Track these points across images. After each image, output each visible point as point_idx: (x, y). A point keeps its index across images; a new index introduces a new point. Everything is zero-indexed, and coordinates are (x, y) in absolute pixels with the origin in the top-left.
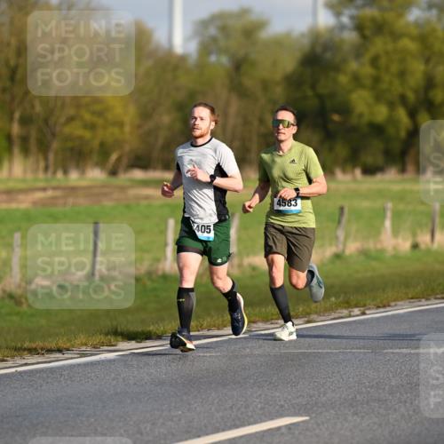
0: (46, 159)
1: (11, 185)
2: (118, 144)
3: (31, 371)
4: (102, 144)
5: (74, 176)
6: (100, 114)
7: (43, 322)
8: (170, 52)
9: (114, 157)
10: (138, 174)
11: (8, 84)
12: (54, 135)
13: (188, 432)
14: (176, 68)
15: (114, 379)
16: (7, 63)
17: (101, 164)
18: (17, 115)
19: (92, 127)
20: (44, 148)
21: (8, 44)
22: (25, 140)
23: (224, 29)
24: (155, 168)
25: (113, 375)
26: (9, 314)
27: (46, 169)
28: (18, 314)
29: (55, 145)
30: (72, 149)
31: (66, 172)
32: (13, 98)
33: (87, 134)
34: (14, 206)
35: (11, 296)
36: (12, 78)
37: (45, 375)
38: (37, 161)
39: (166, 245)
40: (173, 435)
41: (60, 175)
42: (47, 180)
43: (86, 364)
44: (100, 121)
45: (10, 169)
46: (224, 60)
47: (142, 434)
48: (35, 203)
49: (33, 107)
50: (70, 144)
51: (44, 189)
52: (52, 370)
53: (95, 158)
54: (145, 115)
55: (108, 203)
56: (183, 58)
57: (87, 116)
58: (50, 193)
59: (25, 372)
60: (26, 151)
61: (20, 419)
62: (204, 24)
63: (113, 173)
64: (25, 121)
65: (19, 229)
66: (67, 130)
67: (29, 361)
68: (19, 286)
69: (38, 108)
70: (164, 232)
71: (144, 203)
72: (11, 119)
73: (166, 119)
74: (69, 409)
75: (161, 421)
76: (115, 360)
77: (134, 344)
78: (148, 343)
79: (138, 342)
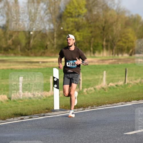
0: (113, 51)
1: (103, 58)
3: (108, 109)
4: (128, 47)
5: (120, 56)
6: (127, 39)
7: (111, 95)
9: (131, 51)
11: (102, 31)
12: (115, 45)
15: (130, 111)
16: (102, 26)
17: (128, 53)
18: (105, 39)
19: (125, 43)
20: (112, 48)
21: (102, 20)
22: (107, 46)
25: (130, 110)
26: (103, 93)
27: (113, 54)
28: (105, 93)
29: (115, 47)
30: (119, 49)
31: (118, 55)
32: (104, 35)
33: (124, 45)
34: (104, 64)
35: (103, 88)
36: (103, 30)
38: (110, 52)
41: (116, 56)
42: (113, 57)
43: (123, 107)
44: (127, 41)
45: (103, 54)
48: (110, 63)
49: (109, 37)
50: (119, 47)
51: (112, 59)
52: (114, 108)
53: (126, 51)
55: (129, 63)
57: (124, 40)
58: (114, 61)
59: (107, 109)
60: (107, 49)
61: (105, 121)
63: (131, 55)
64: (107, 41)
65: (105, 70)
66: (118, 43)
67: (108, 106)
68: (105, 86)
69: (110, 38)
72: (103, 41)
74: (118, 119)
76: (131, 106)
77: (136, 101)
78: (140, 101)
79: (137, 101)
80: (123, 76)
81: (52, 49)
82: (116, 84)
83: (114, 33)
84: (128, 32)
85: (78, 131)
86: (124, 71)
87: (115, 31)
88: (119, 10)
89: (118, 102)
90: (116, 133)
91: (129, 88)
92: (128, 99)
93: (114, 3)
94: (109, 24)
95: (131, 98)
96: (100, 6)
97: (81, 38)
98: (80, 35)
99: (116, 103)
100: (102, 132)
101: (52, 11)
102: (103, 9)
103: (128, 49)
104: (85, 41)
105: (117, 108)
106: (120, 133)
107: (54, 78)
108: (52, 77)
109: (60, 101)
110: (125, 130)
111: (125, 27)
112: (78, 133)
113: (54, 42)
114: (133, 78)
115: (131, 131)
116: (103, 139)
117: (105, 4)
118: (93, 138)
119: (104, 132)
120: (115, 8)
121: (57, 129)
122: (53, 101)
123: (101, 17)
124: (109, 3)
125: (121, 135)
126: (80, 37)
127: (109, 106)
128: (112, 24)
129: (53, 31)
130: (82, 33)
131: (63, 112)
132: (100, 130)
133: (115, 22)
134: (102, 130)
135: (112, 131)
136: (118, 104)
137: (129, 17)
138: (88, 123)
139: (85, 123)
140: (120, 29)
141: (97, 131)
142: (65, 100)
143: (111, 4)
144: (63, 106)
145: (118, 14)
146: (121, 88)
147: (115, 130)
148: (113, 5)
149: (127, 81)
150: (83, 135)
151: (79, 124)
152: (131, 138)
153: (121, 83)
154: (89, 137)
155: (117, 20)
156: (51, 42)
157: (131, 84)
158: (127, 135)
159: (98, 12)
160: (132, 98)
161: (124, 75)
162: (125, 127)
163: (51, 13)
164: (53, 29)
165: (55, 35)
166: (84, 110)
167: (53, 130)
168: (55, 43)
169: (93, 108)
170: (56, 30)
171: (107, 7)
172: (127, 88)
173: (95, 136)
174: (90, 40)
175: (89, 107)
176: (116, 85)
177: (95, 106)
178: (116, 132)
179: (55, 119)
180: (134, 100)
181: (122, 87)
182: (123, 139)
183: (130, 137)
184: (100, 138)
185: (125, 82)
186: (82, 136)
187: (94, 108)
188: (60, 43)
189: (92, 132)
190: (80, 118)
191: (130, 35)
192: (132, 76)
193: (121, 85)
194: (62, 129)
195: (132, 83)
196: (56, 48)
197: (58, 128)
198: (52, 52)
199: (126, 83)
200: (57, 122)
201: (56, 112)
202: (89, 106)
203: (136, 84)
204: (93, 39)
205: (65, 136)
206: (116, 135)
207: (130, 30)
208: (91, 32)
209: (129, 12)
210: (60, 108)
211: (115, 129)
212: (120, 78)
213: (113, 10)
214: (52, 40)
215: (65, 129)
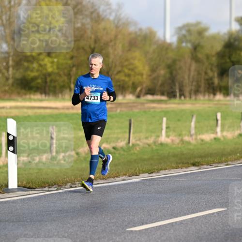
2: (141, 83)
3: (100, 187)
4: (133, 84)
5: (120, 98)
6: (132, 70)
8: (164, 42)
9: (139, 89)
10: (150, 97)
13: (172, 215)
14: (167, 49)
15: (138, 191)
16: (90, 47)
17: (133, 92)
19: (129, 76)
21: (91, 38)
23: (189, 31)
24: (157, 95)
25: (138, 189)
30: (119, 86)
33: (127, 79)
37: (107, 189)
39: (162, 129)
40: (165, 216)
43: (126, 184)
44: (132, 73)
46: (189, 45)
47: (151, 216)
50: (118, 84)
52: (110, 186)
53: (130, 90)
54: (153, 70)
55: (136, 111)
56: (170, 44)
57: (126, 71)
59: (98, 187)
61: (96, 209)
62: (180, 29)
63: (138, 97)
66: (117, 77)
70: (161, 124)
71: (152, 110)
73: (162, 72)
74: (117, 204)
75: (159, 210)
76: (138, 182)
77: (147, 175)
78: (154, 174)
79: (149, 174)
80: (125, 132)
81: (4, 85)
82: (113, 145)
83: (111, 60)
84: (134, 58)
85: (49, 225)
86: (128, 123)
87: (112, 56)
88: (119, 20)
89: (117, 177)
90: (113, 228)
91: (136, 152)
92: (133, 171)
93: (110, 9)
94: (102, 44)
95: (139, 170)
96: (87, 13)
97: (55, 67)
98: (52, 62)
99: (114, 177)
100: (91, 227)
101: (5, 22)
102: (92, 19)
103: (134, 87)
104: (61, 73)
105: (115, 185)
106: (120, 229)
107: (9, 135)
108: (4, 134)
109: (18, 174)
110: (129, 223)
111: (129, 50)
112: (50, 228)
113: (9, 75)
114: (142, 135)
115: (138, 226)
116: (91, 239)
117: (96, 10)
118: (75, 237)
119: (94, 227)
120: (112, 18)
121: (13, 222)
122: (6, 175)
123: (89, 32)
124: (102, 8)
125: (122, 232)
126: (52, 66)
127: (102, 182)
128: (107, 44)
129: (6, 55)
130: (56, 60)
131: (24, 192)
132: (86, 223)
133: (111, 41)
134: (89, 224)
135: (107, 225)
136: (117, 179)
137: (136, 33)
138: (67, 212)
139: (61, 211)
140: (120, 53)
141: (82, 224)
142: (26, 172)
143: (104, 11)
144: (24, 183)
145: (117, 27)
146: (122, 152)
147: (112, 223)
148: (108, 11)
149: (132, 140)
150: (58, 232)
151: (50, 214)
152: (139, 237)
153: (122, 144)
154: (68, 235)
155: (116, 36)
156: (3, 74)
157: (138, 145)
158: (132, 231)
159: (83, 24)
160: (141, 169)
161: (128, 130)
162: (130, 218)
163: (3, 25)
164: (8, 53)
165: (11, 63)
166: (60, 189)
167: (7, 223)
168: (11, 76)
169: (74, 186)
170: (12, 54)
171: (99, 16)
172: (132, 152)
173: (78, 233)
174: (70, 70)
175: (69, 185)
176: (114, 148)
177: (77, 183)
178: (113, 226)
179: (11, 204)
180: (144, 172)
181: (124, 151)
182: (125, 239)
183: (136, 235)
184: (86, 237)
185: (129, 143)
186: (56, 234)
187: (76, 187)
188: (18, 75)
189: (73, 226)
190: (53, 203)
191: (136, 62)
192: (140, 132)
193: (122, 148)
194: (22, 222)
195: (141, 144)
196: (13, 85)
197: (15, 220)
198: (5, 91)
199: (131, 144)
200: (13, 210)
201: (11, 193)
202: (68, 182)
203: (147, 146)
204: (74, 69)
205: (27, 234)
206: (113, 231)
207: (137, 54)
208: (72, 58)
209: (135, 24)
210: (18, 186)
211: (112, 221)
212: (120, 136)
213: (108, 20)
214: (4, 71)
215: (27, 222)
